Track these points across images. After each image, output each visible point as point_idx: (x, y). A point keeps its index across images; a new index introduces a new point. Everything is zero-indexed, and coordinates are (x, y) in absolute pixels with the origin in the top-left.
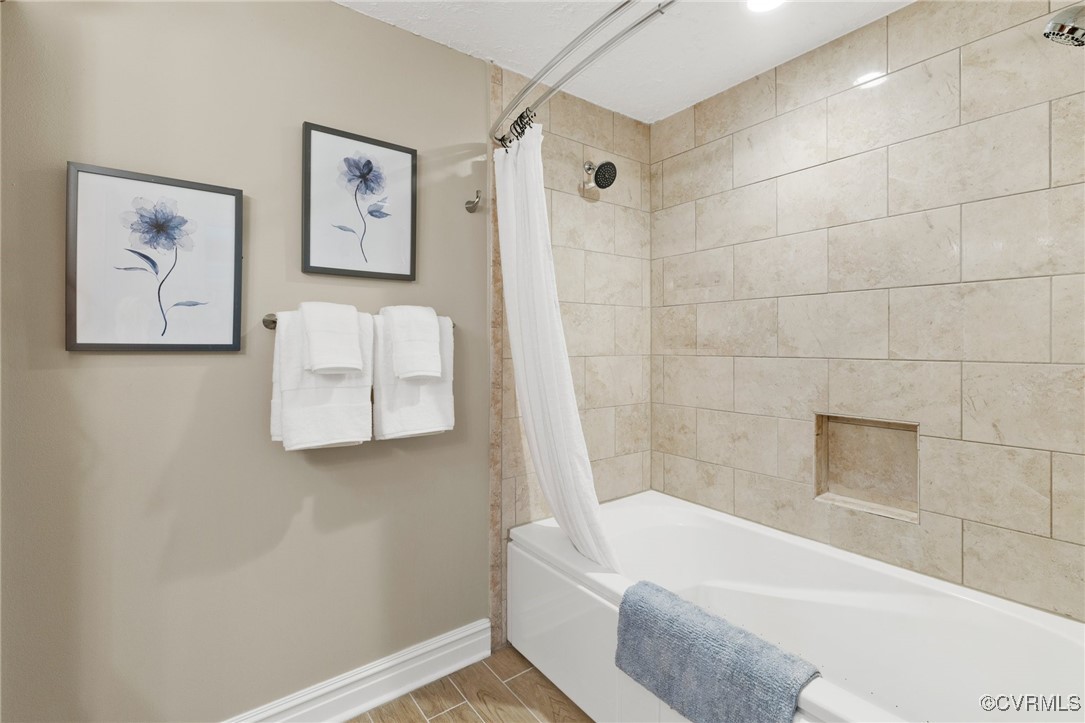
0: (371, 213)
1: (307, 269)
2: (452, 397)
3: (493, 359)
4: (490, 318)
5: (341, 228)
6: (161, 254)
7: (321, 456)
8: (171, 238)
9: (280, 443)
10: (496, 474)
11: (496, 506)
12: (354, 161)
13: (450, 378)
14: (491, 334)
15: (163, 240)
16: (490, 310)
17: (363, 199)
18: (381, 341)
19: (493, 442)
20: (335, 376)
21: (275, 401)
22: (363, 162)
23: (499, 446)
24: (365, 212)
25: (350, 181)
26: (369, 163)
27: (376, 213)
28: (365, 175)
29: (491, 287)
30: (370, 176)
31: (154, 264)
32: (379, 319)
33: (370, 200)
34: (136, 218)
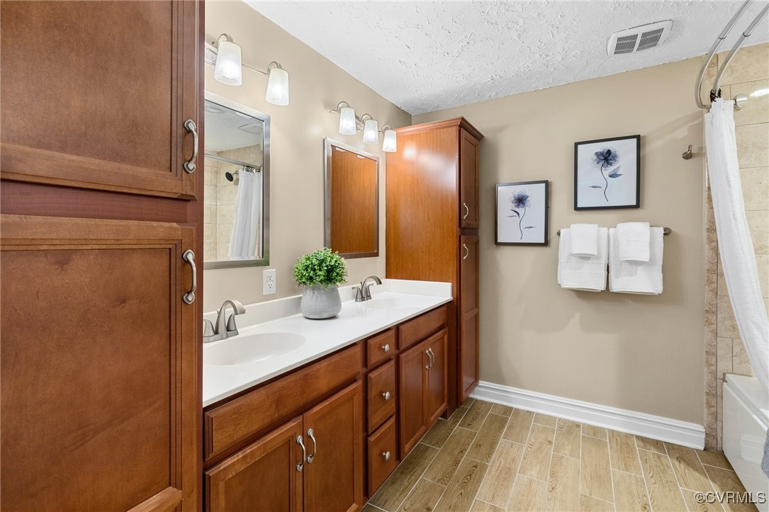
0: (610, 176)
1: (577, 209)
2: (662, 275)
3: (707, 253)
4: (705, 226)
5: (593, 187)
6: (520, 210)
7: (584, 294)
8: (524, 204)
9: (560, 284)
10: (712, 332)
11: (712, 353)
12: (601, 153)
13: (660, 262)
14: (706, 237)
15: (521, 205)
16: (705, 220)
17: (606, 170)
18: (611, 242)
19: (708, 309)
20: (585, 257)
21: (559, 267)
22: (606, 151)
23: (715, 313)
24: (607, 176)
25: (598, 163)
26: (609, 151)
27: (613, 176)
28: (607, 158)
29: (706, 205)
30: (610, 158)
31: (518, 214)
32: (612, 230)
33: (611, 169)
34: (513, 198)
